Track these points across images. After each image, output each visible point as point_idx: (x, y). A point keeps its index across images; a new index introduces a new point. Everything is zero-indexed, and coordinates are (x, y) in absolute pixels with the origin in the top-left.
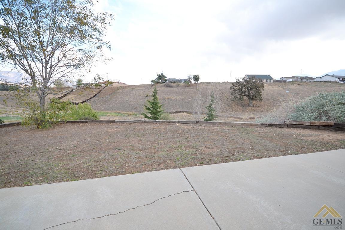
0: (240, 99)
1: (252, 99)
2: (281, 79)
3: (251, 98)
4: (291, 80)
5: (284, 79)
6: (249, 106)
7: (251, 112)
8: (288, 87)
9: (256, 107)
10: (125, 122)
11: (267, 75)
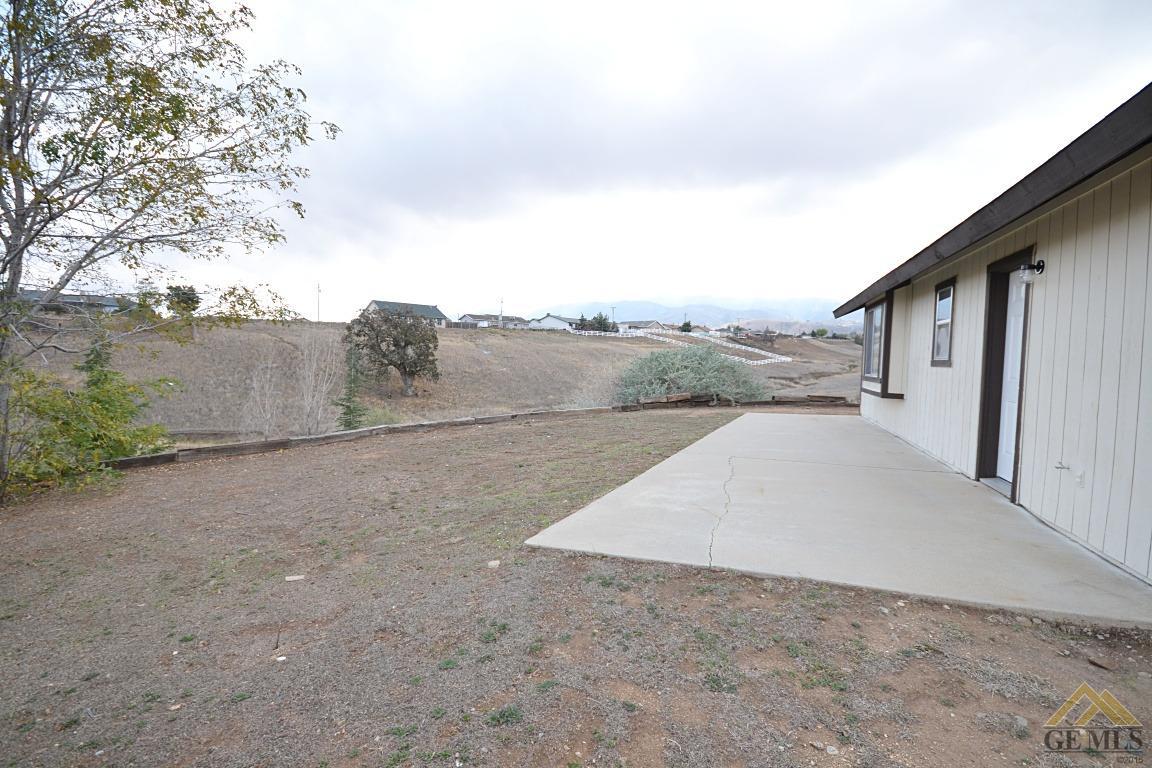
0: (380, 373)
1: (412, 374)
2: (463, 321)
3: (409, 371)
4: (485, 324)
5: (470, 320)
6: (403, 394)
7: (414, 413)
8: (486, 339)
9: (424, 396)
10: (330, 441)
11: (428, 307)
